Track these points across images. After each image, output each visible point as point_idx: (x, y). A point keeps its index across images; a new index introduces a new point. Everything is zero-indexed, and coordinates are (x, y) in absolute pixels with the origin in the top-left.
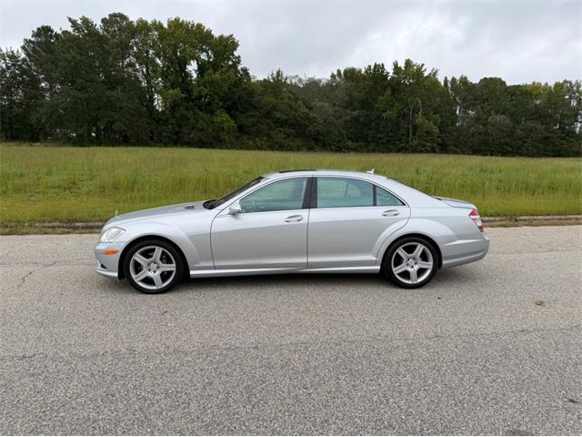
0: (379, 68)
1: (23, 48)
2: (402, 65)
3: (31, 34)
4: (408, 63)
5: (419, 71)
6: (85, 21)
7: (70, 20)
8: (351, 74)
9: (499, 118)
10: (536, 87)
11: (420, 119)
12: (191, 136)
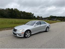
0: (12, 9)
2: (15, 9)
4: (16, 9)
5: (17, 10)
8: (9, 9)
9: (25, 16)
10: (28, 13)
11: (18, 15)
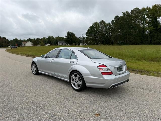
1: (112, 22)
3: (114, 18)
6: (126, 12)
7: (123, 13)
12: (155, 41)
